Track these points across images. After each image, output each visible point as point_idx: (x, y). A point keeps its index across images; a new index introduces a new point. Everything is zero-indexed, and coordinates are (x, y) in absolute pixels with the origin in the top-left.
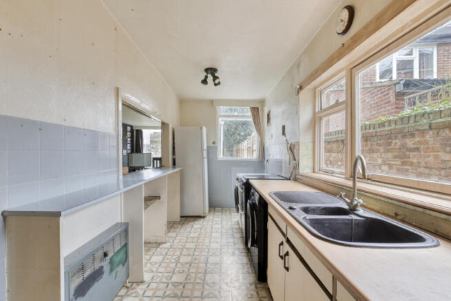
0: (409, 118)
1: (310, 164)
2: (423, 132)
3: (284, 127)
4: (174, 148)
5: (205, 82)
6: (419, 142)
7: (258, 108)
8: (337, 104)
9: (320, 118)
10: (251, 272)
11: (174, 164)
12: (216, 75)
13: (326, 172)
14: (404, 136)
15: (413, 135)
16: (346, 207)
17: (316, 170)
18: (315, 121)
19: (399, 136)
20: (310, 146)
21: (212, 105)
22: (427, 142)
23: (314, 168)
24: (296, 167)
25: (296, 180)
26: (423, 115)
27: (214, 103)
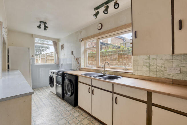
0: (104, 52)
1: (84, 65)
2: (107, 56)
3: (72, 52)
4: (8, 58)
5: (39, 27)
6: (106, 58)
7: (56, 42)
8: (93, 47)
9: (87, 50)
10: (69, 106)
11: (8, 68)
12: (47, 25)
13: (89, 67)
14: (103, 57)
15: (105, 57)
16: (103, 75)
17: (86, 66)
18: (85, 51)
19: (102, 57)
20: (84, 59)
21: (32, 37)
22: (107, 58)
23: (85, 66)
24: (80, 66)
25: (80, 70)
26: (107, 52)
27: (33, 36)
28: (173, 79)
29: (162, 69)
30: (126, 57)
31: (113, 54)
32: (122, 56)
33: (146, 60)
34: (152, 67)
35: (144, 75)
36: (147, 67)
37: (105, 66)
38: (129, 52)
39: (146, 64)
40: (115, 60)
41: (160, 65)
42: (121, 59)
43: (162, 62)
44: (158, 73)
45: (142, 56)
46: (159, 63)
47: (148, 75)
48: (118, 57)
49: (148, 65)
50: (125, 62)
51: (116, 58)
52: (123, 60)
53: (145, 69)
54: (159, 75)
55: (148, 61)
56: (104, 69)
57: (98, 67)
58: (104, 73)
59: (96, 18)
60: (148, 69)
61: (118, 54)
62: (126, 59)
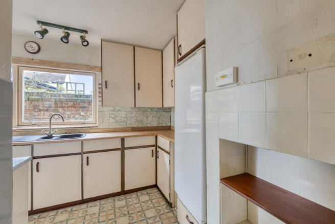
16: (46, 136)
28: (132, 127)
29: (126, 120)
30: (71, 107)
31: (42, 99)
32: (62, 104)
33: (112, 111)
34: (118, 119)
35: (110, 127)
36: (113, 118)
37: (50, 121)
38: (77, 98)
39: (111, 116)
40: (47, 110)
41: (124, 116)
42: (60, 109)
43: (125, 113)
44: (122, 124)
45: (107, 108)
46: (123, 114)
47: (114, 127)
48: (53, 106)
49: (113, 116)
50: (68, 113)
51: (50, 107)
52: (65, 110)
53: (111, 120)
54: (123, 125)
55: (114, 112)
56: (49, 127)
57: (18, 126)
58: (50, 132)
59: (42, 39)
60: (113, 121)
61: (55, 99)
62: (70, 109)
